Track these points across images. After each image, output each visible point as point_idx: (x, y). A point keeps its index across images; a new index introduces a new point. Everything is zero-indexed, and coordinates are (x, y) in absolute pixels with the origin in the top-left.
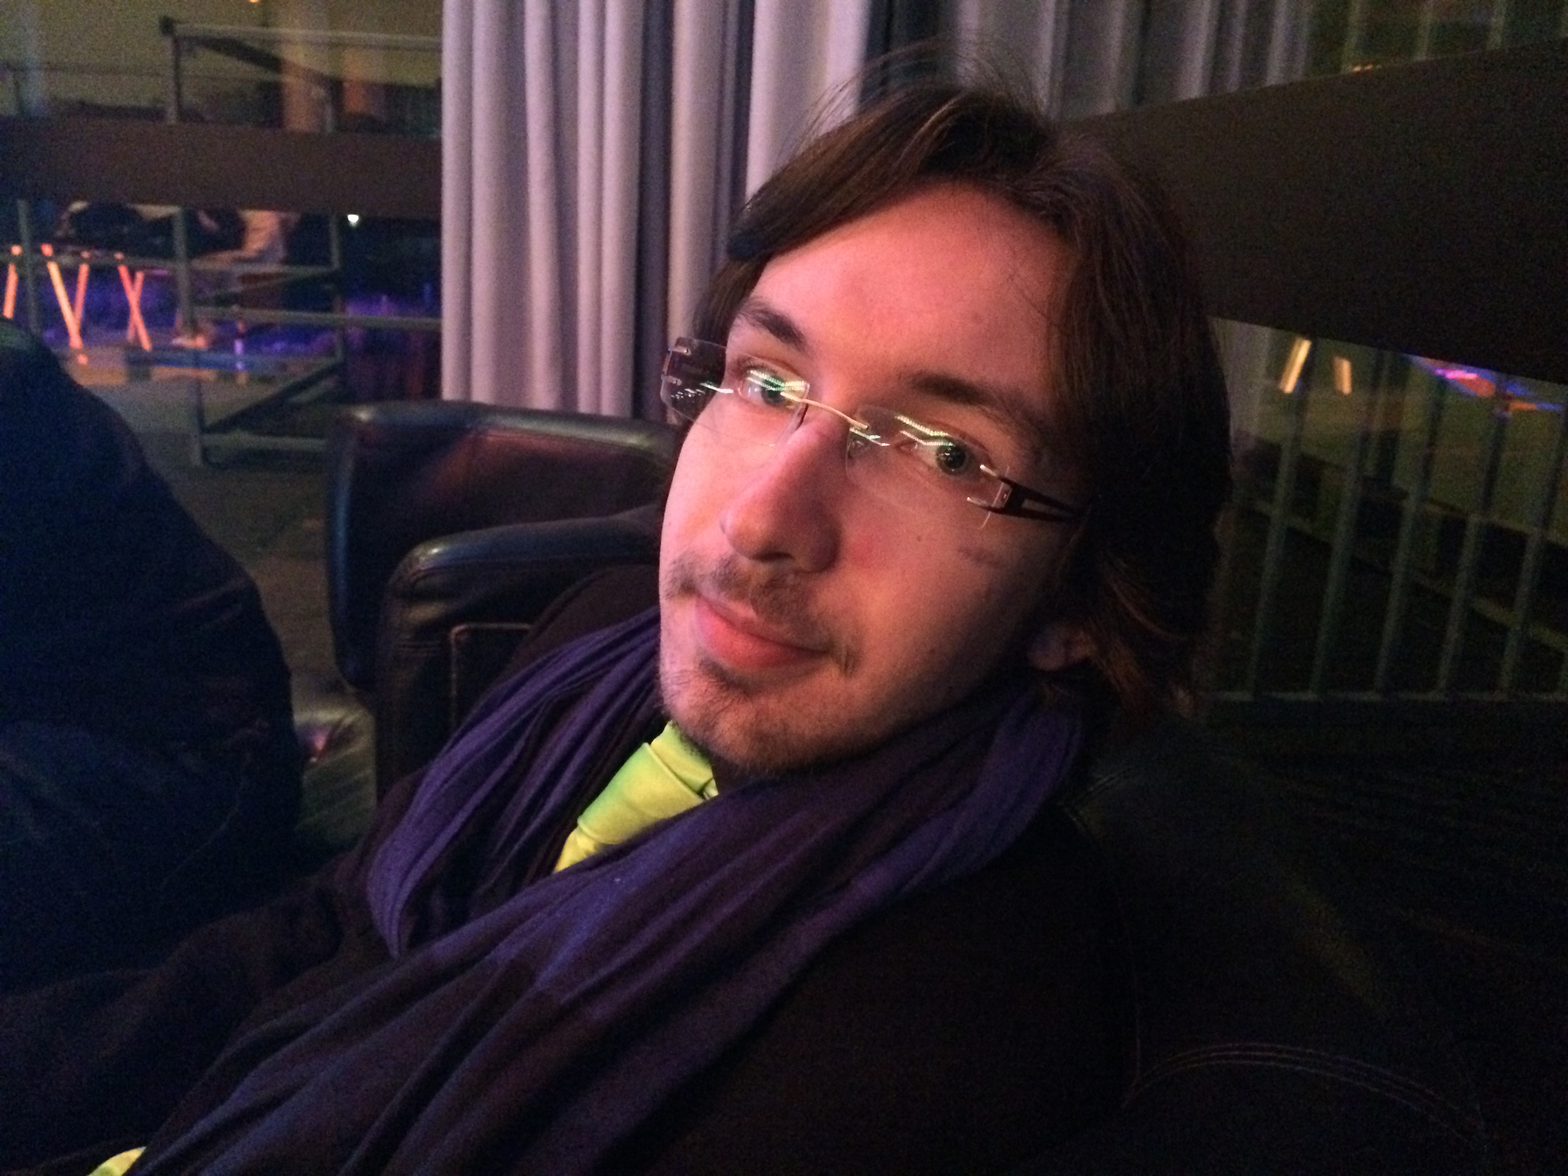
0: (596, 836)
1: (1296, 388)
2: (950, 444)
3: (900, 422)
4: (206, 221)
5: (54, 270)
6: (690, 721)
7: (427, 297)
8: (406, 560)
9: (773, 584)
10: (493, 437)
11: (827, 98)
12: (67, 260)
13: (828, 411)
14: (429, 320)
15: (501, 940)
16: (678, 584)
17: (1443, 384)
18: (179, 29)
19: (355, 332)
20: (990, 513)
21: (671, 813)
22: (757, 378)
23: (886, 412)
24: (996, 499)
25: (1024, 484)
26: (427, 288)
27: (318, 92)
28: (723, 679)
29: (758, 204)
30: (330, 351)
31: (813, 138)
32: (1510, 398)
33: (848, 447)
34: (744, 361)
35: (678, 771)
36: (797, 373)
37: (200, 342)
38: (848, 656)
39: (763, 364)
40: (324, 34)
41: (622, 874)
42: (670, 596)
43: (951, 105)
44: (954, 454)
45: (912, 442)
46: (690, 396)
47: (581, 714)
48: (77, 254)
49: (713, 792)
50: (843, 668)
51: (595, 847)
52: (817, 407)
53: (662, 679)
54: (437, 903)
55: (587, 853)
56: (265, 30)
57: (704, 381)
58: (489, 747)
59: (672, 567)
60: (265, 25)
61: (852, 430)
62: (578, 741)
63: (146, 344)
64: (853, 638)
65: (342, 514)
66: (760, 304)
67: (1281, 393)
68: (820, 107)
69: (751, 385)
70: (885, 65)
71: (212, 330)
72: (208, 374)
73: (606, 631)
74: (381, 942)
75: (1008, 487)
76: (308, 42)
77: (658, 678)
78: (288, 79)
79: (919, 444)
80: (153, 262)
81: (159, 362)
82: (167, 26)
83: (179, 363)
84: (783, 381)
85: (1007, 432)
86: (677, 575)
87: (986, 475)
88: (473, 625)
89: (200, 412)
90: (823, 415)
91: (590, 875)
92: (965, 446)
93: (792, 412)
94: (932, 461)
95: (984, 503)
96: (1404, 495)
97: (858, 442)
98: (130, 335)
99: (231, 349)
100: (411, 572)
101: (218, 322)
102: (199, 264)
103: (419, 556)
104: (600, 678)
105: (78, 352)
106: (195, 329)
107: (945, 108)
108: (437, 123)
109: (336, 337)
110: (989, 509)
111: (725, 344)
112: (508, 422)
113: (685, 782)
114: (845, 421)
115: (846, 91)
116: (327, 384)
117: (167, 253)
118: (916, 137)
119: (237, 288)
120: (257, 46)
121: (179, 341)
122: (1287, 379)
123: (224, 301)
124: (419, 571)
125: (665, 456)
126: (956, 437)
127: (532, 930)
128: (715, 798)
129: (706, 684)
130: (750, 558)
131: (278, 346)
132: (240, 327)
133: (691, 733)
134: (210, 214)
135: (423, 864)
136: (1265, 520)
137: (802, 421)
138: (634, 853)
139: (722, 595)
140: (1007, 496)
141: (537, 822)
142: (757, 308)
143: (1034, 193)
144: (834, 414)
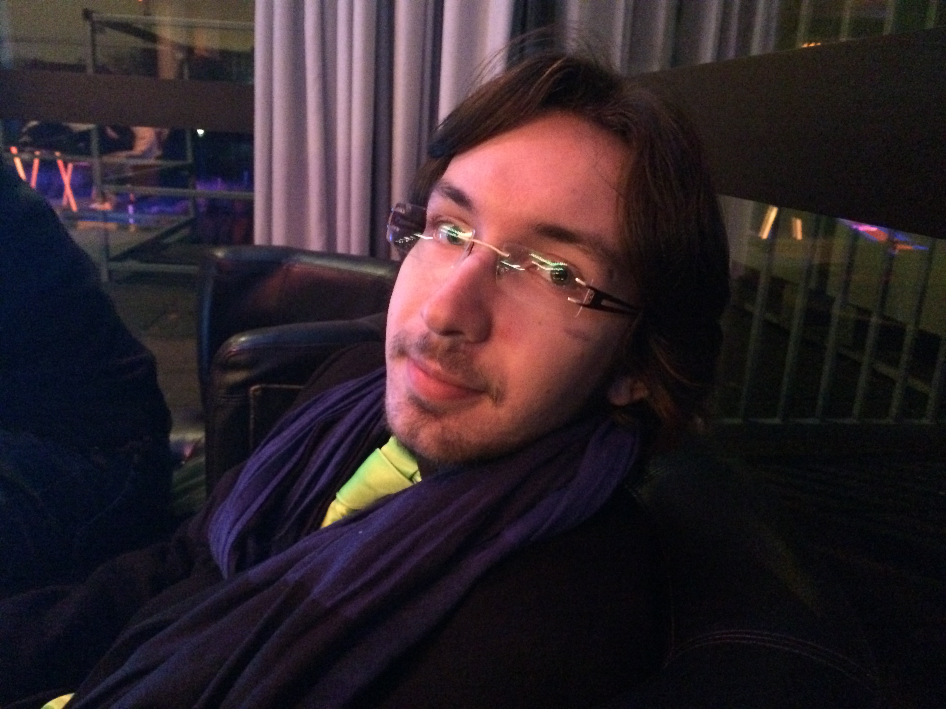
0: (346, 504)
1: (769, 236)
2: (559, 269)
4: (111, 133)
5: (18, 162)
6: (403, 433)
7: (245, 179)
8: (225, 344)
9: (452, 349)
11: (486, 61)
12: (26, 156)
13: (486, 247)
14: (247, 194)
15: (290, 568)
16: (397, 349)
17: (857, 234)
18: (96, 17)
19: (201, 201)
20: (581, 307)
21: (393, 491)
22: (445, 229)
23: (520, 247)
24: (586, 299)
25: (603, 290)
26: (246, 174)
27: (180, 55)
28: (423, 408)
29: (446, 125)
30: (186, 212)
31: (479, 85)
32: (897, 242)
34: (438, 217)
35: (397, 465)
36: (468, 226)
37: (107, 206)
38: (497, 393)
39: (447, 219)
40: (182, 20)
41: (364, 529)
42: (392, 357)
43: (560, 63)
44: (562, 274)
45: (535, 266)
46: (406, 240)
47: (340, 429)
48: (32, 152)
49: (419, 479)
50: (494, 401)
51: (346, 510)
52: (480, 245)
54: (251, 544)
55: (343, 515)
56: (148, 18)
57: (413, 231)
59: (393, 340)
60: (147, 14)
62: (337, 447)
63: (74, 207)
64: (501, 383)
66: (446, 183)
67: (760, 238)
68: (482, 67)
69: (442, 233)
70: (523, 41)
71: (114, 199)
72: (112, 226)
74: (217, 568)
75: (592, 291)
76: (174, 26)
78: (160, 47)
79: (540, 268)
80: (79, 157)
81: (82, 218)
82: (87, 14)
83: (93, 219)
84: (460, 231)
85: (593, 260)
86: (396, 344)
87: (580, 285)
88: (264, 386)
89: (107, 248)
90: (483, 249)
91: (345, 529)
92: (569, 268)
93: (465, 247)
94: (548, 279)
95: (579, 301)
96: (832, 300)
98: (64, 202)
99: (126, 210)
101: (117, 194)
102: (107, 159)
103: (233, 342)
104: (349, 410)
106: (104, 199)
107: (555, 66)
108: (252, 74)
109: (190, 204)
110: (581, 305)
111: (426, 207)
113: (402, 473)
114: (495, 251)
115: (498, 57)
116: (185, 232)
117: (87, 152)
118: (540, 82)
119: (130, 174)
120: (140, 26)
121: (96, 206)
122: (764, 230)
123: (123, 181)
124: (232, 352)
127: (309, 563)
128: (420, 482)
129: (412, 410)
130: (439, 334)
131: (155, 209)
132: (132, 197)
133: (404, 441)
134: (114, 128)
135: (243, 521)
136: (750, 315)
137: (470, 252)
138: (371, 516)
139: (421, 356)
140: (592, 297)
141: (311, 496)
142: (444, 186)
143: (609, 118)
144: (490, 249)
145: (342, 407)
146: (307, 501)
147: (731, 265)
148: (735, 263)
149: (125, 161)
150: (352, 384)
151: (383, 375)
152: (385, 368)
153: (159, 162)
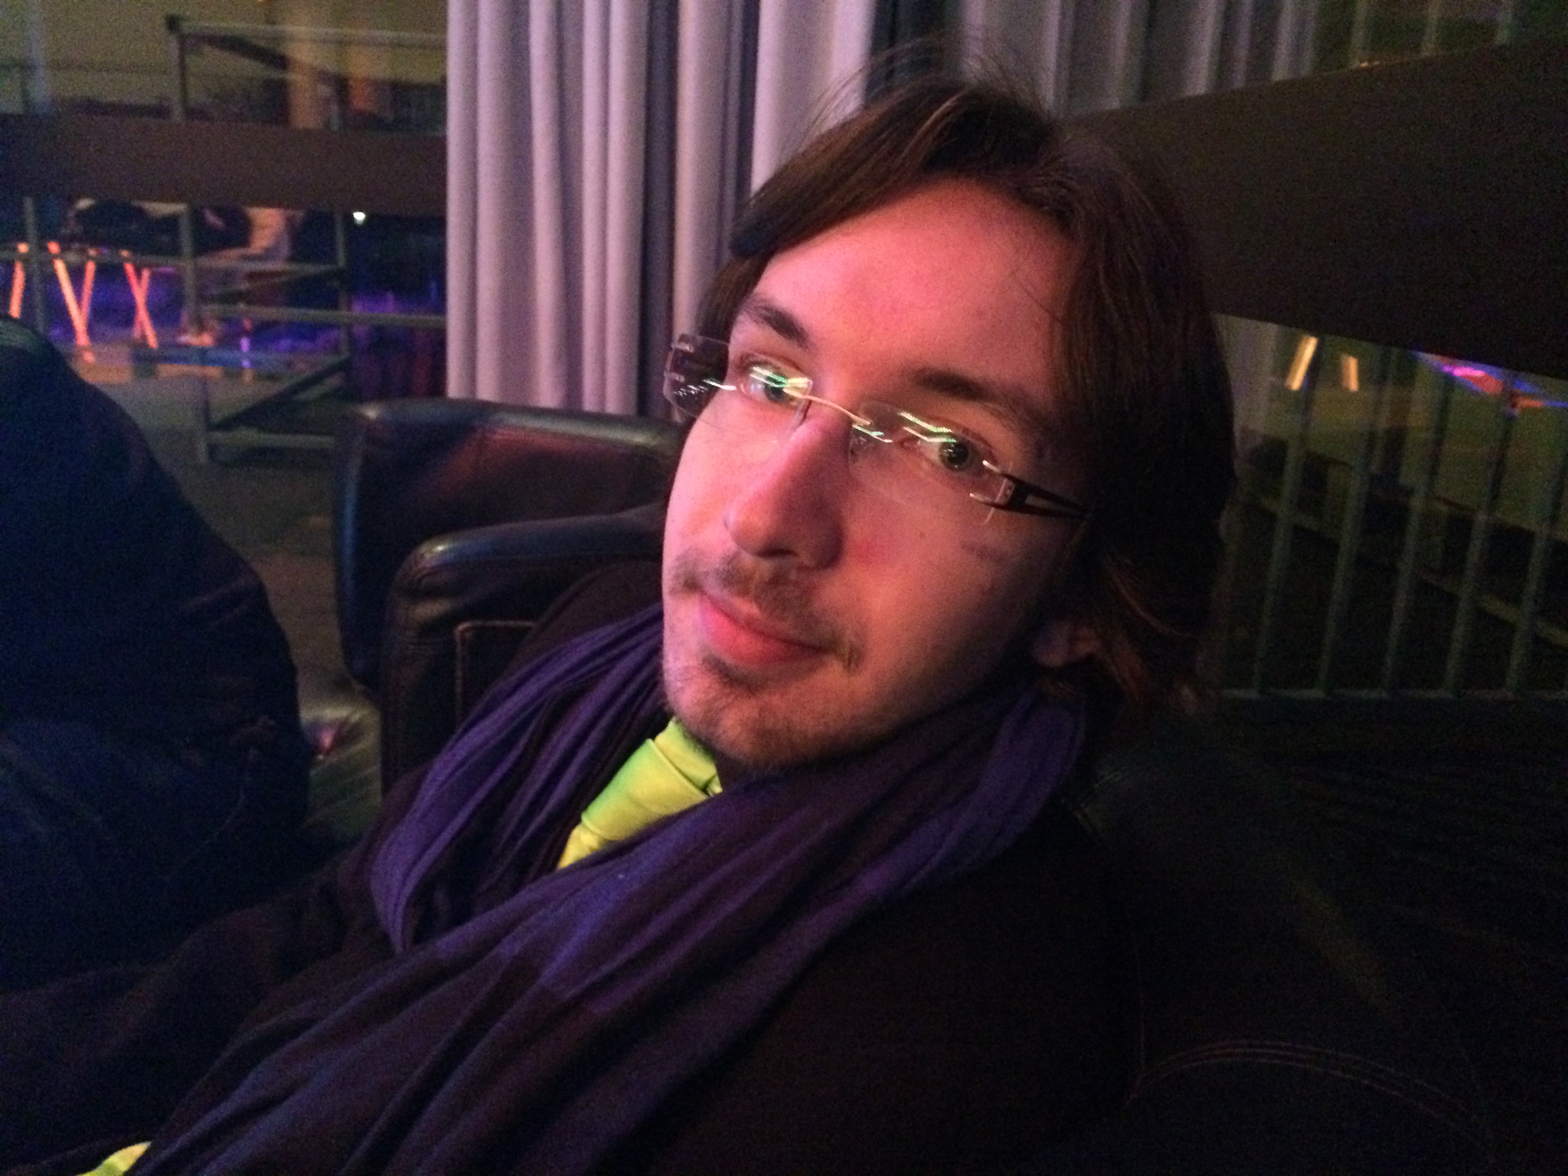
0: (598, 831)
1: (1303, 385)
2: (954, 441)
3: (903, 418)
4: (212, 218)
5: (60, 268)
6: (694, 717)
7: (433, 294)
8: (411, 557)
9: (777, 580)
10: (500, 435)
11: (830, 93)
12: (73, 257)
13: (831, 407)
14: (436, 317)
15: (505, 936)
16: (682, 580)
17: (1449, 381)
18: (186, 27)
19: (360, 330)
20: (993, 509)
21: (675, 809)
22: (761, 375)
23: (889, 408)
24: (999, 495)
25: (1026, 479)
26: (433, 285)
27: (324, 90)
28: (727, 676)
29: (761, 200)
30: (335, 349)
31: (817, 133)
32: (1518, 395)
33: (851, 443)
34: (748, 355)
35: (679, 766)
36: (799, 368)
37: (206, 340)
38: (852, 650)
39: (766, 360)
41: (627, 871)
42: (673, 592)
43: (954, 101)
44: (958, 450)
45: (915, 438)
46: (693, 392)
47: (585, 710)
48: (83, 251)
49: (717, 789)
50: (846, 664)
51: (600, 844)
52: (820, 403)
53: (665, 675)
55: (591, 849)
56: (272, 28)
57: (707, 376)
58: (493, 742)
59: (676, 564)
60: (272, 22)
61: (855, 426)
62: (581, 738)
63: (152, 341)
64: (857, 635)
65: (349, 511)
66: (764, 301)
67: (1288, 391)
68: (823, 103)
69: (755, 381)
70: (891, 60)
71: (218, 326)
72: (213, 371)
73: (610, 628)
74: (385, 937)
75: (1011, 483)
76: (314, 39)
77: (662, 675)
78: (295, 77)
79: (922, 440)
80: (160, 259)
81: (165, 359)
82: (173, 23)
83: (185, 360)
84: (786, 377)
85: (1009, 428)
86: (680, 571)
87: (989, 471)
88: (478, 623)
89: (206, 409)
90: (826, 411)
91: (594, 871)
92: (968, 441)
93: (795, 408)
94: (935, 457)
95: (988, 499)
96: (1410, 493)
97: (861, 438)
98: (136, 333)
99: (238, 347)
100: (415, 569)
101: (224, 320)
102: (206, 262)
103: (425, 552)
104: (607, 672)
105: (85, 349)
106: (201, 326)
107: (948, 104)
108: (442, 120)
109: (342, 335)
110: (993, 505)
111: (728, 340)
112: (513, 420)
113: (689, 779)
114: (849, 417)
115: (850, 86)
116: (334, 381)
117: (174, 251)
118: (920, 132)
119: (244, 286)
120: (262, 44)
121: (185, 339)
122: (1294, 375)
123: (232, 298)
124: (424, 568)
125: (669, 453)
126: (960, 433)
127: (536, 926)
128: (720, 794)
129: (709, 680)
130: (753, 555)
131: (285, 343)
132: (247, 324)
133: (694, 729)
134: (219, 211)
135: (428, 858)
136: (1272, 517)
137: (805, 417)
138: (638, 849)
139: (726, 592)
140: (1009, 492)
141: (541, 818)
142: (760, 305)
143: (1038, 190)
144: (837, 410)
145: (591, 671)
146: (532, 827)
147: (1237, 434)
148: (1244, 430)
149: (233, 264)
150: (606, 633)
151: (659, 617)
152: (662, 606)
153: (288, 267)
